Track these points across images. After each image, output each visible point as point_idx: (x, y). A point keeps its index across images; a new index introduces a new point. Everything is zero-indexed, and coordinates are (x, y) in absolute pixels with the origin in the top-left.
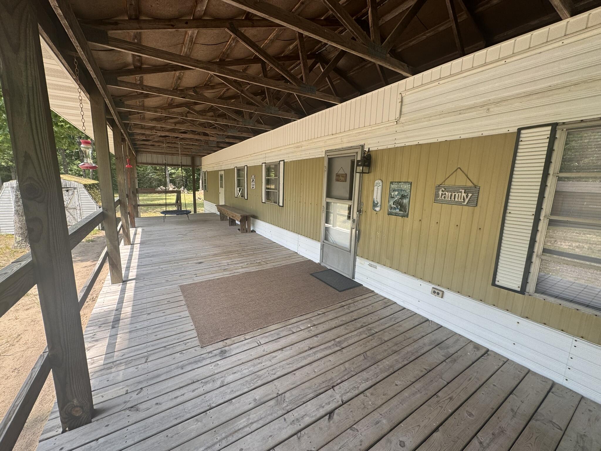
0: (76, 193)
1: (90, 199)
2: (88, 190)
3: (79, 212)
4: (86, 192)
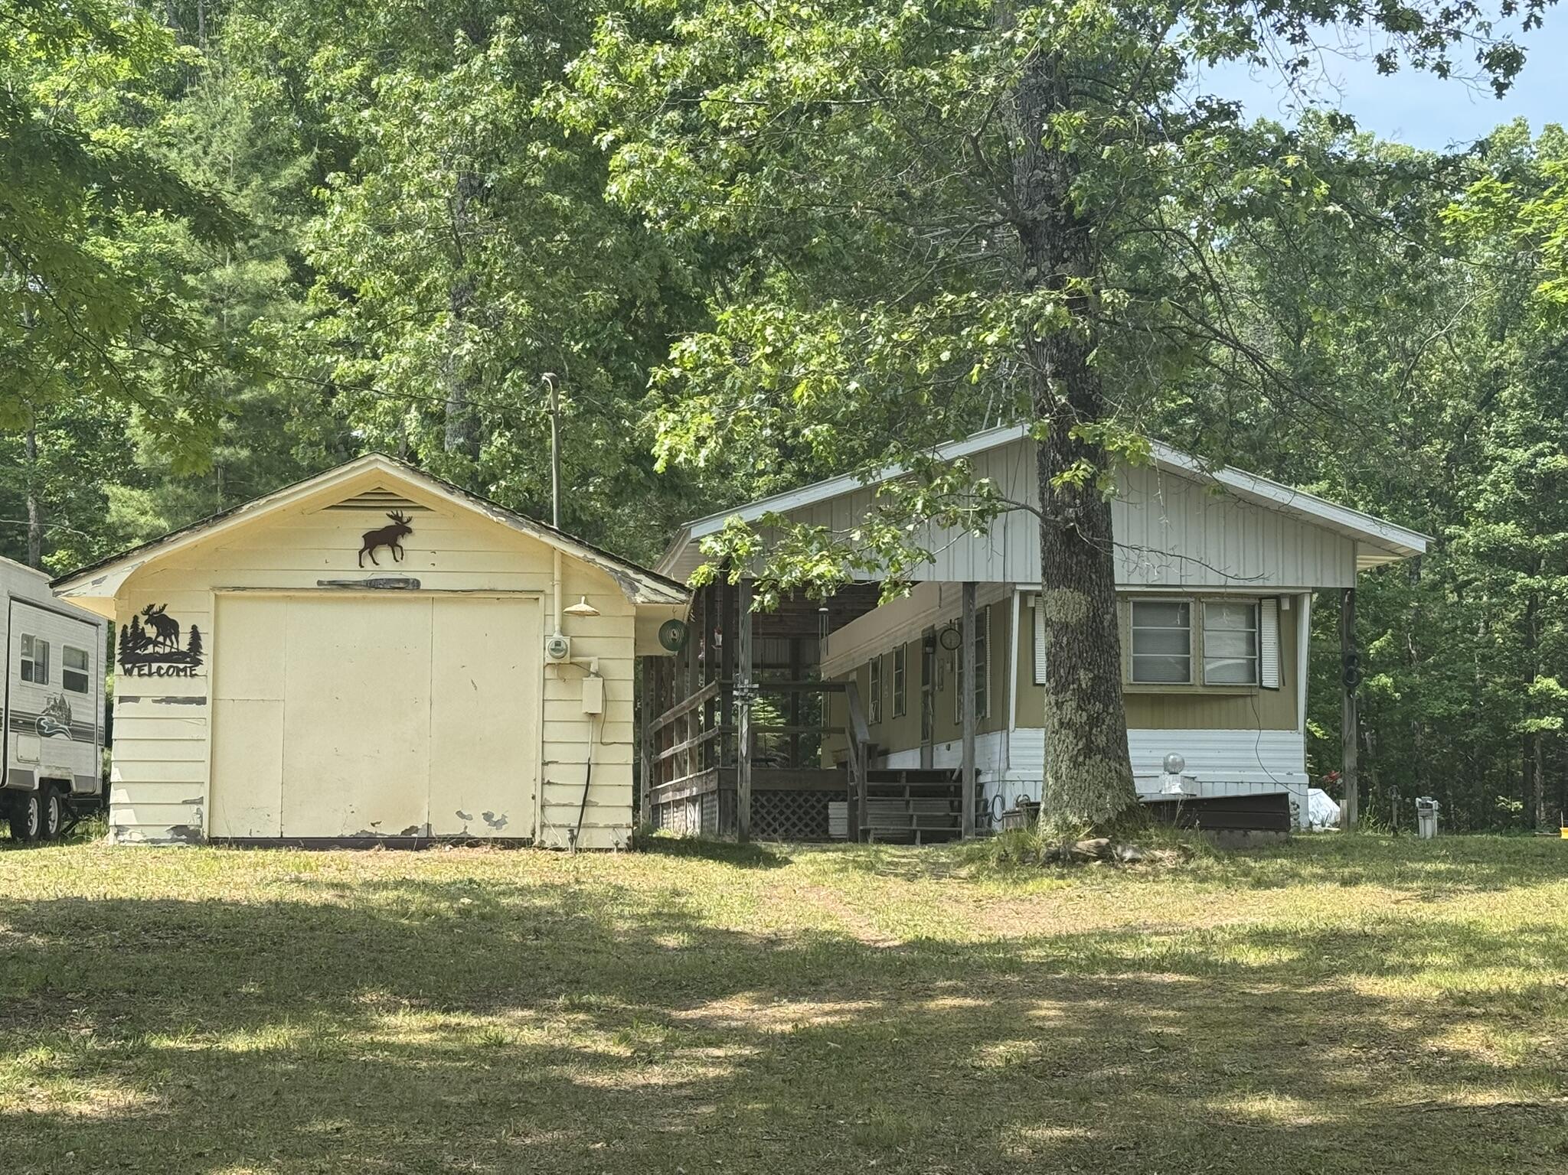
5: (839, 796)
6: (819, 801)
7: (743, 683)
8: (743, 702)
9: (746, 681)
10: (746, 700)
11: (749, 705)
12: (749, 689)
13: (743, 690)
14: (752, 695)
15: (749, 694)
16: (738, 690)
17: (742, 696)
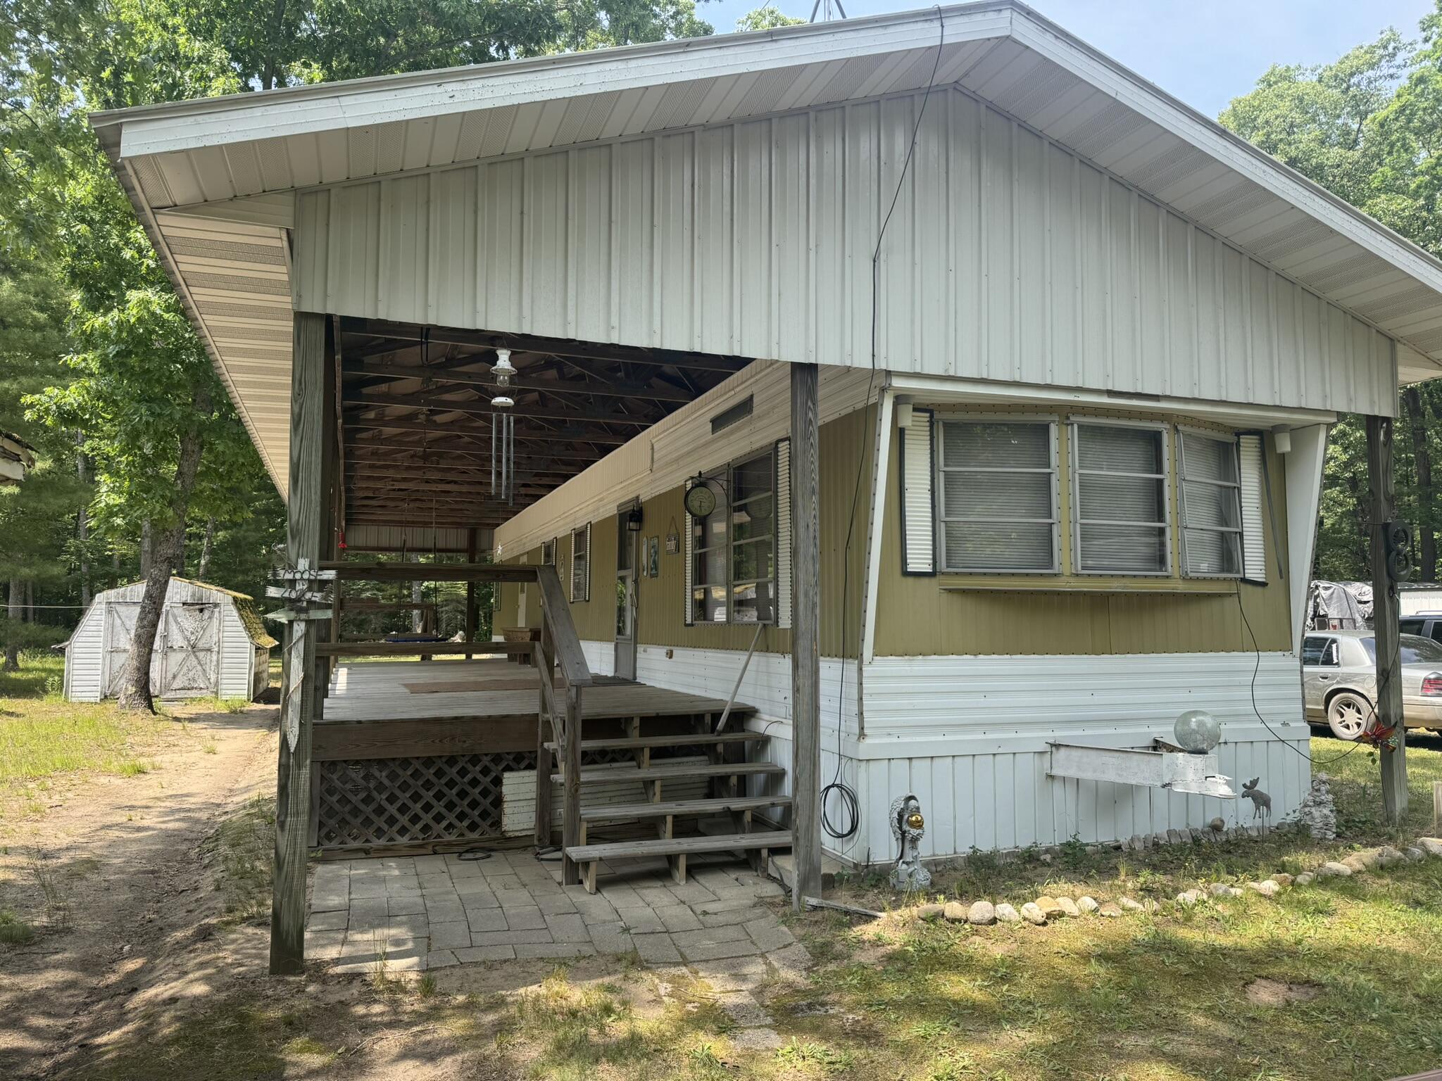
0: (216, 614)
1: (241, 629)
2: (239, 610)
4: (235, 613)
5: (522, 761)
6: (486, 771)
7: (292, 567)
8: (292, 615)
9: (303, 564)
10: (301, 610)
11: (309, 622)
12: (310, 581)
13: (293, 582)
14: (317, 597)
15: (308, 595)
16: (278, 584)
17: (290, 600)
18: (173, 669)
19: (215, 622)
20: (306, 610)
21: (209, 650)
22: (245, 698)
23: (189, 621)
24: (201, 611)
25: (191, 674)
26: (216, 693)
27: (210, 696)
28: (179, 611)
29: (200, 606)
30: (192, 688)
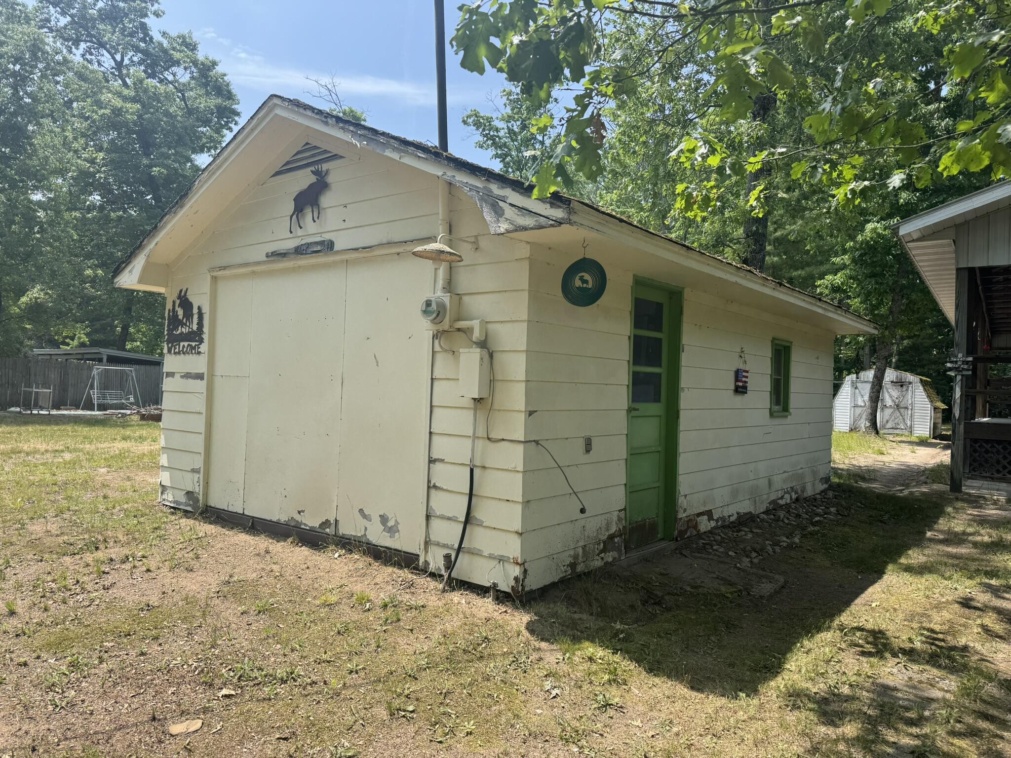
0: (910, 388)
1: (925, 397)
2: (923, 386)
3: (910, 412)
4: (921, 388)
7: (956, 357)
8: (957, 373)
9: (960, 355)
10: (960, 371)
11: (962, 375)
12: (963, 361)
13: (956, 362)
14: (966, 367)
15: (962, 366)
16: (951, 362)
17: (955, 368)
18: (886, 417)
19: (910, 392)
20: (961, 371)
21: (906, 408)
22: (928, 436)
23: (895, 393)
24: (902, 386)
25: (896, 421)
26: (911, 432)
27: (907, 433)
28: (889, 386)
29: (900, 384)
30: (897, 429)
